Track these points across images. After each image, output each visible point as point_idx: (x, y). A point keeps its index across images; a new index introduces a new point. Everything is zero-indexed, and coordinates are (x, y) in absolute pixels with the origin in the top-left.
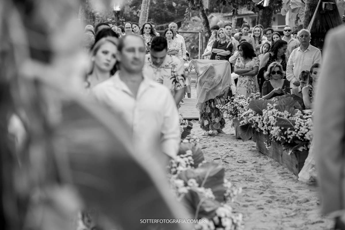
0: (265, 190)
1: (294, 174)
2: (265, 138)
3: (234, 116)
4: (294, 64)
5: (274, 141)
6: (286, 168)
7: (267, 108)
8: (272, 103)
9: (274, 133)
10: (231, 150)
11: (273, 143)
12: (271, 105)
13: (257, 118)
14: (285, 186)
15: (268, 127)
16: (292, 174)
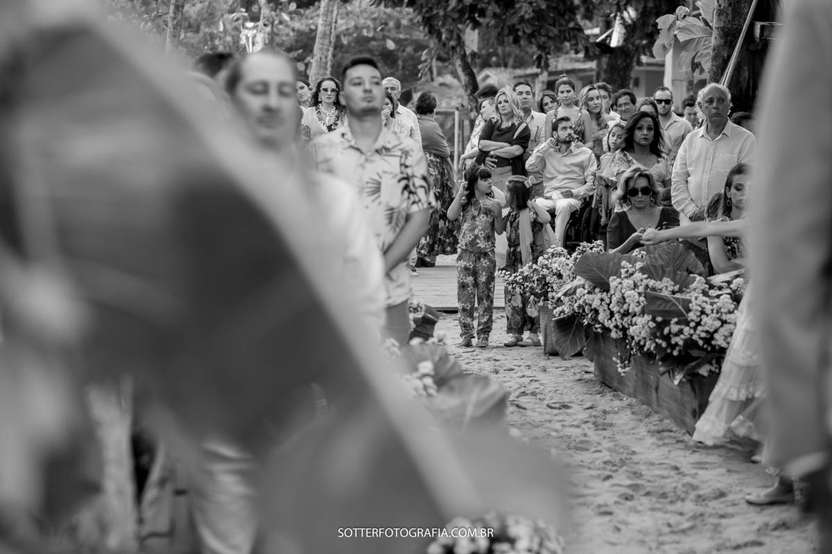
0: (616, 471)
1: (688, 432)
2: (617, 348)
3: (539, 298)
4: (690, 169)
5: (639, 354)
6: (667, 418)
7: (621, 274)
8: (632, 261)
9: (637, 332)
10: (531, 379)
11: (635, 360)
12: (631, 266)
13: (595, 299)
14: (667, 461)
15: (623, 320)
16: (684, 434)
